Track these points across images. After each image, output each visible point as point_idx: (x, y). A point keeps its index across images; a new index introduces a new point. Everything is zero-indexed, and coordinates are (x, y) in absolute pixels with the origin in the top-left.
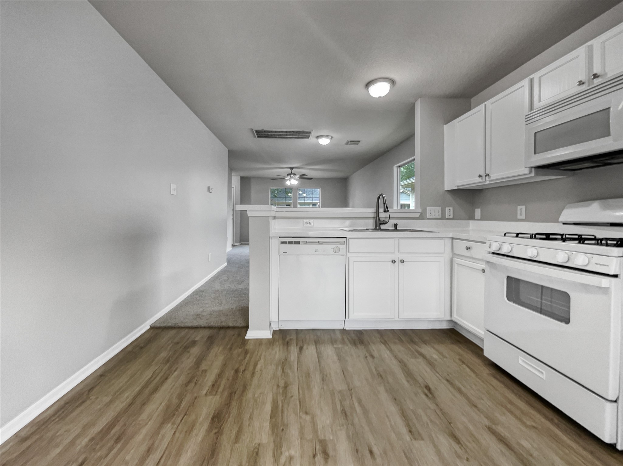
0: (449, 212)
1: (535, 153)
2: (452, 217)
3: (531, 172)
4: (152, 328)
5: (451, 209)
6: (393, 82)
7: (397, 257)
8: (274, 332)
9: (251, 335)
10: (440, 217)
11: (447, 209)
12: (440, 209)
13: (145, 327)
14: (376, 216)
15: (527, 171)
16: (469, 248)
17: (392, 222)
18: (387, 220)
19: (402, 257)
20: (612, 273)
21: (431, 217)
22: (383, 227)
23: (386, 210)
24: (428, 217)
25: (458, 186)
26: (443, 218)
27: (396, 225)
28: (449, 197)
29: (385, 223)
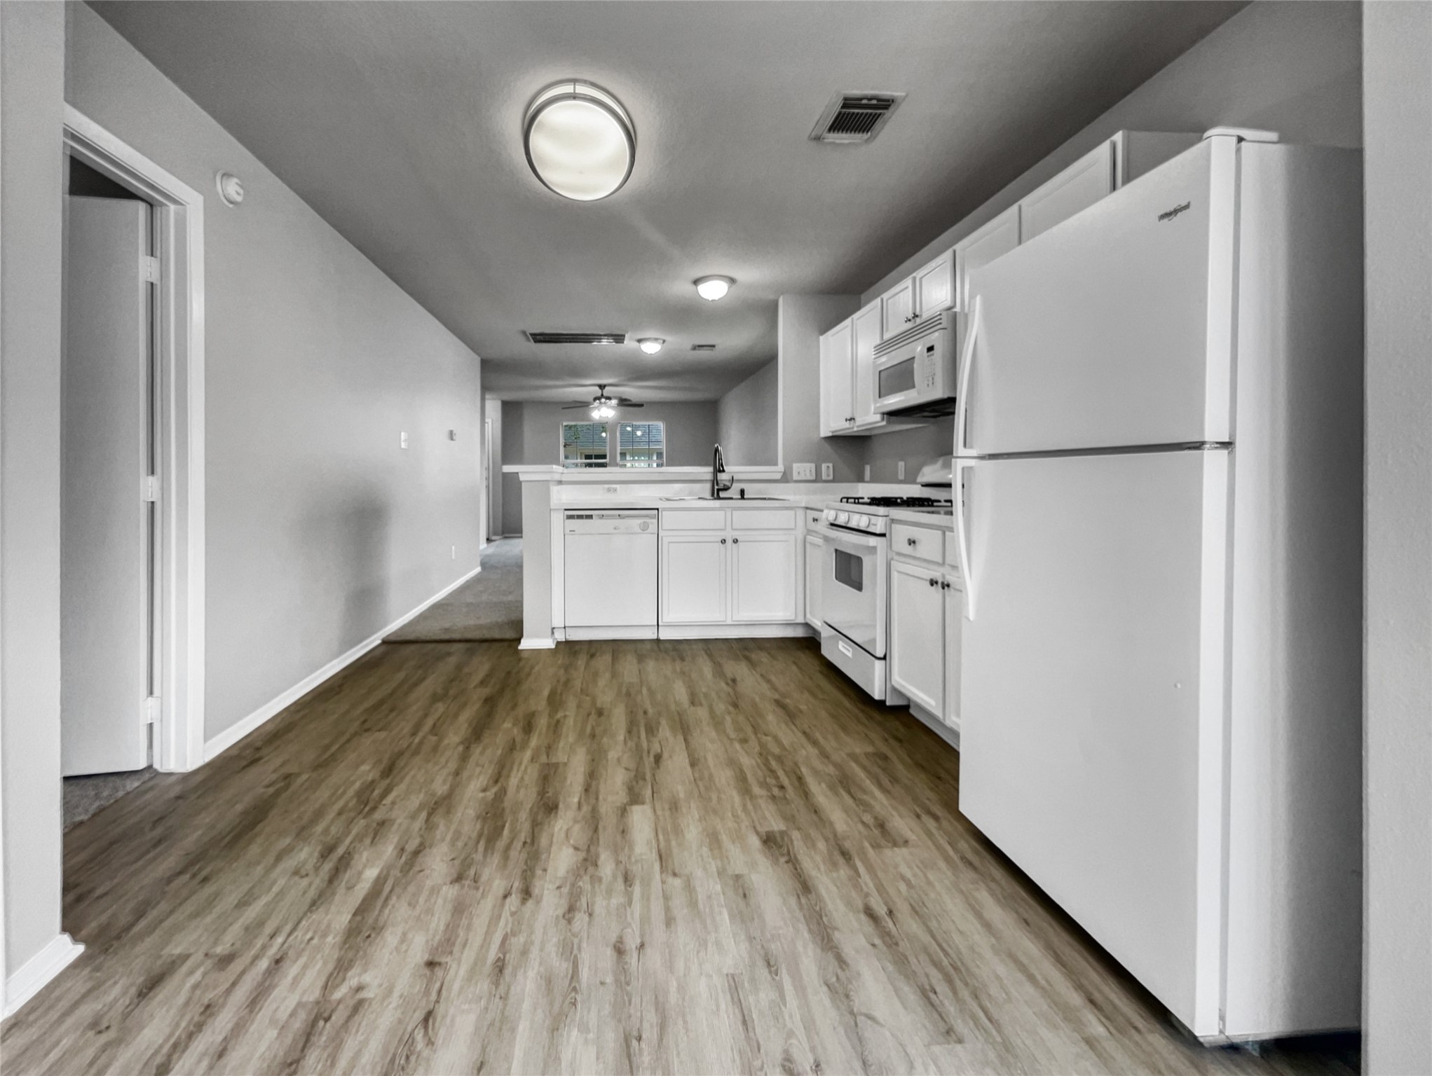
0: (827, 470)
1: (880, 397)
2: (831, 478)
3: (883, 419)
4: (385, 642)
5: (831, 465)
6: (732, 281)
7: (729, 536)
8: (558, 643)
9: (525, 644)
10: (813, 477)
11: (824, 466)
12: (813, 466)
13: (374, 641)
14: (712, 479)
15: (878, 417)
16: (817, 520)
17: (736, 487)
18: (729, 484)
19: (736, 535)
20: (878, 532)
21: (800, 478)
22: (722, 494)
23: (721, 469)
24: (795, 478)
25: (833, 432)
26: (818, 479)
27: (742, 492)
28: (827, 447)
29: (726, 489)
